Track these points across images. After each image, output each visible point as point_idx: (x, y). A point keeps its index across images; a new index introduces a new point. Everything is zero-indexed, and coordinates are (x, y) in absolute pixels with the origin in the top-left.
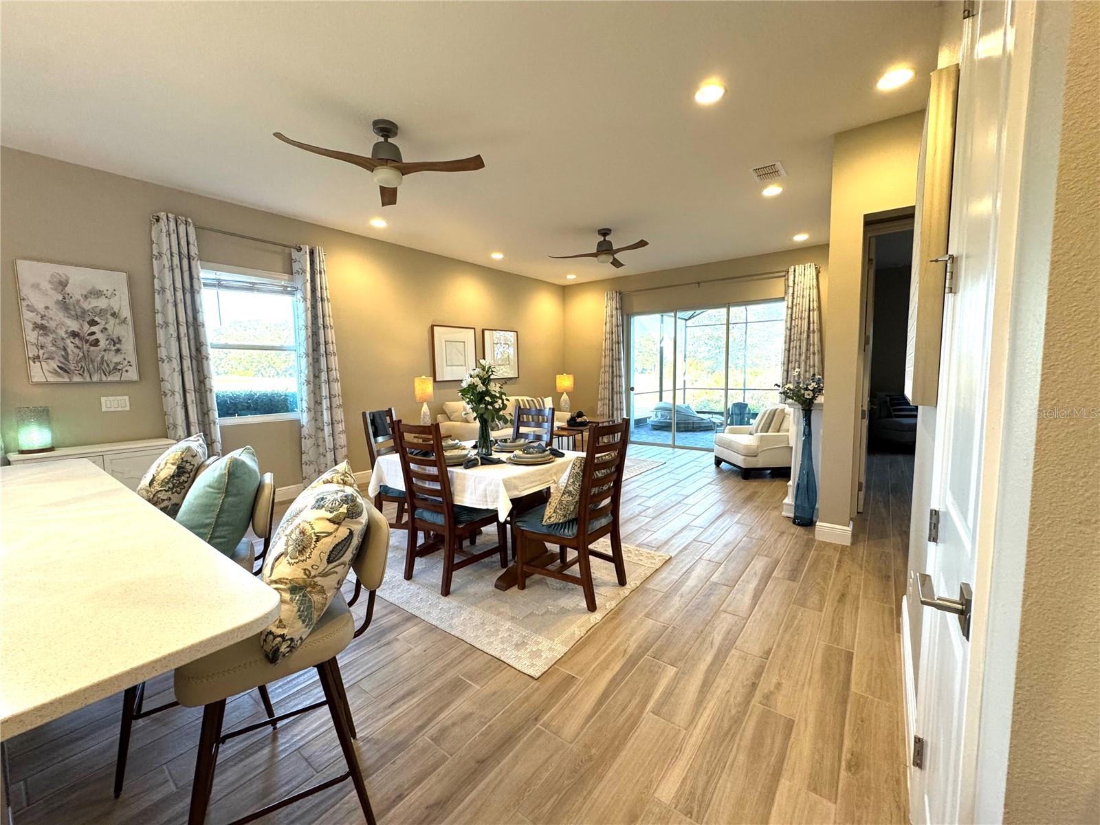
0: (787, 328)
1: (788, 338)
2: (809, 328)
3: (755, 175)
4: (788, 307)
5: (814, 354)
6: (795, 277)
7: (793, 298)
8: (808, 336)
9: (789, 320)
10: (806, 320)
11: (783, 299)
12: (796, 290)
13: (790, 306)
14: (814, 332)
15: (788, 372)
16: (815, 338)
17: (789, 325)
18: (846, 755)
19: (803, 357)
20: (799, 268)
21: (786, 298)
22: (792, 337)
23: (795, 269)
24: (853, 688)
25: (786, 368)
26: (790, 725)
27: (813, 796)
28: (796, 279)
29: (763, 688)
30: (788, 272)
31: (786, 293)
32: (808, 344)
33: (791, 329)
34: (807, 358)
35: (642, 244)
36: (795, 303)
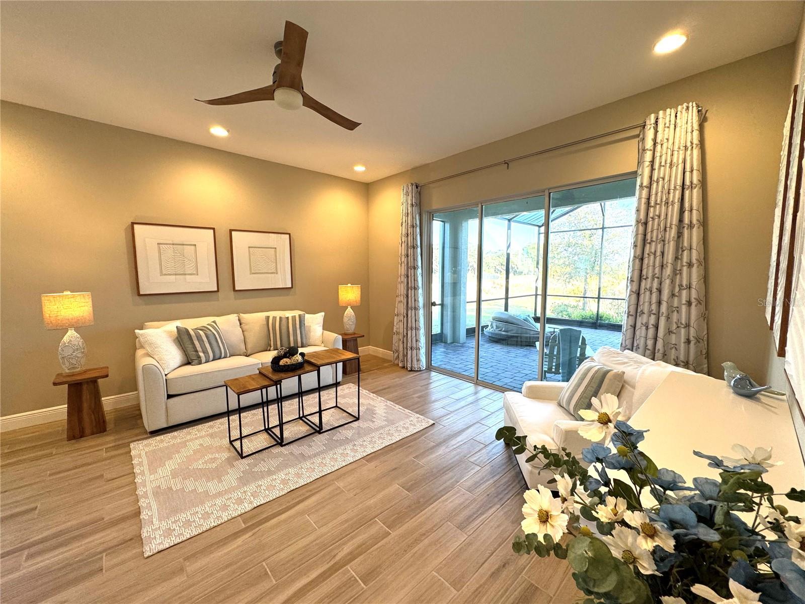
2: (681, 220)
5: (690, 265)
6: (656, 133)
7: (652, 169)
8: (680, 235)
10: (677, 205)
12: (658, 154)
14: (691, 226)
19: (668, 271)
20: (666, 116)
22: (649, 237)
23: (657, 118)
28: (659, 135)
30: (644, 126)
32: (679, 248)
33: (646, 224)
34: (676, 272)
36: (655, 178)
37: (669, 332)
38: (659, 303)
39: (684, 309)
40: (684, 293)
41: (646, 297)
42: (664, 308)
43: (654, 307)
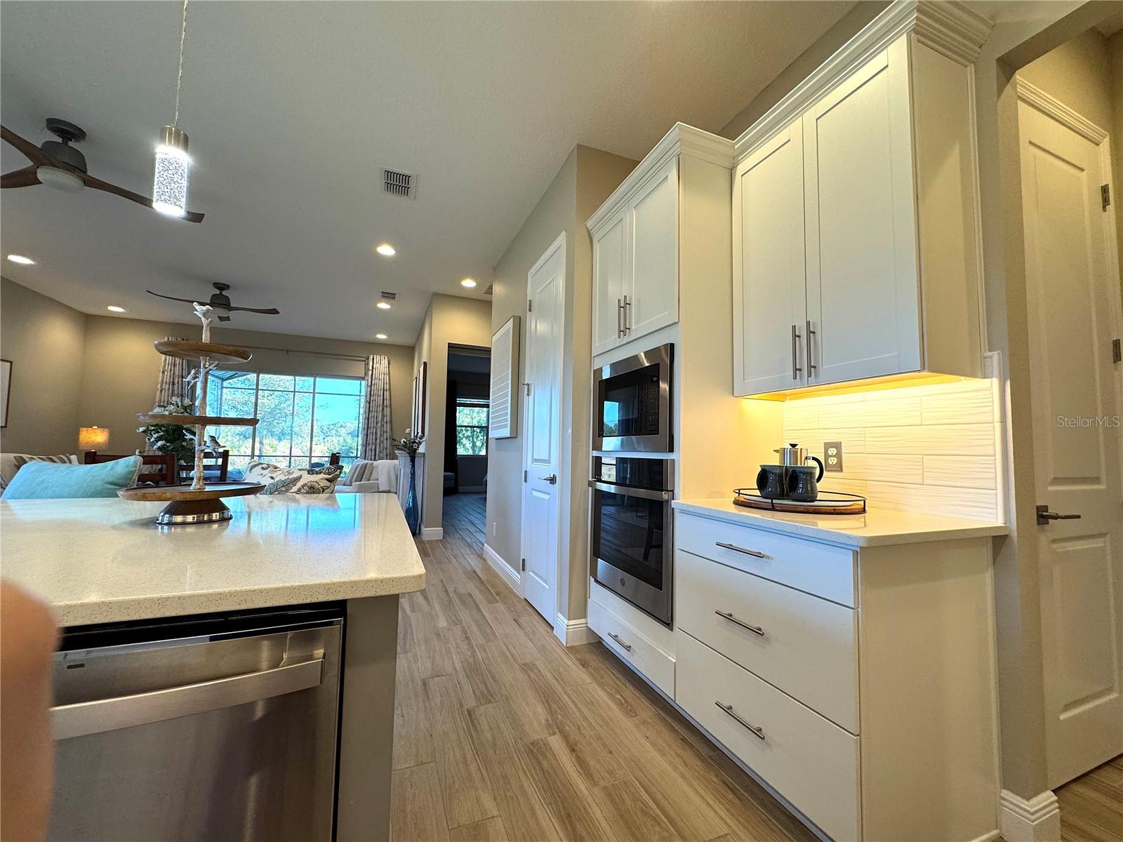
0: (367, 402)
1: (367, 409)
2: (383, 403)
3: (381, 294)
4: (367, 385)
5: (387, 423)
6: (373, 363)
7: (372, 379)
8: (383, 409)
9: (368, 395)
10: (382, 397)
11: (363, 378)
12: (374, 373)
13: (369, 384)
14: (387, 406)
15: (367, 436)
16: (387, 411)
17: (368, 399)
18: (494, 594)
19: (379, 425)
20: (377, 358)
21: (366, 378)
22: (371, 409)
23: (373, 357)
24: (483, 579)
25: (366, 433)
26: (470, 595)
27: (493, 605)
28: (375, 365)
29: (450, 590)
30: (368, 359)
31: (366, 374)
32: (383, 416)
33: (370, 403)
34: (382, 426)
35: (274, 312)
36: (373, 383)
37: (380, 452)
38: (376, 439)
39: (385, 441)
40: (385, 434)
41: (370, 437)
42: (378, 441)
43: (374, 441)
